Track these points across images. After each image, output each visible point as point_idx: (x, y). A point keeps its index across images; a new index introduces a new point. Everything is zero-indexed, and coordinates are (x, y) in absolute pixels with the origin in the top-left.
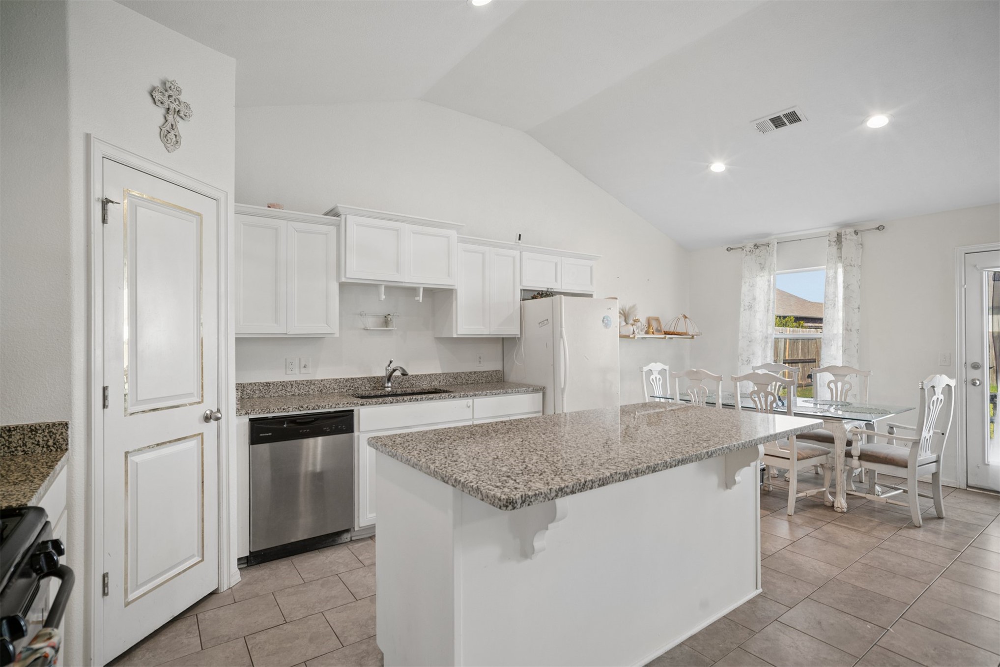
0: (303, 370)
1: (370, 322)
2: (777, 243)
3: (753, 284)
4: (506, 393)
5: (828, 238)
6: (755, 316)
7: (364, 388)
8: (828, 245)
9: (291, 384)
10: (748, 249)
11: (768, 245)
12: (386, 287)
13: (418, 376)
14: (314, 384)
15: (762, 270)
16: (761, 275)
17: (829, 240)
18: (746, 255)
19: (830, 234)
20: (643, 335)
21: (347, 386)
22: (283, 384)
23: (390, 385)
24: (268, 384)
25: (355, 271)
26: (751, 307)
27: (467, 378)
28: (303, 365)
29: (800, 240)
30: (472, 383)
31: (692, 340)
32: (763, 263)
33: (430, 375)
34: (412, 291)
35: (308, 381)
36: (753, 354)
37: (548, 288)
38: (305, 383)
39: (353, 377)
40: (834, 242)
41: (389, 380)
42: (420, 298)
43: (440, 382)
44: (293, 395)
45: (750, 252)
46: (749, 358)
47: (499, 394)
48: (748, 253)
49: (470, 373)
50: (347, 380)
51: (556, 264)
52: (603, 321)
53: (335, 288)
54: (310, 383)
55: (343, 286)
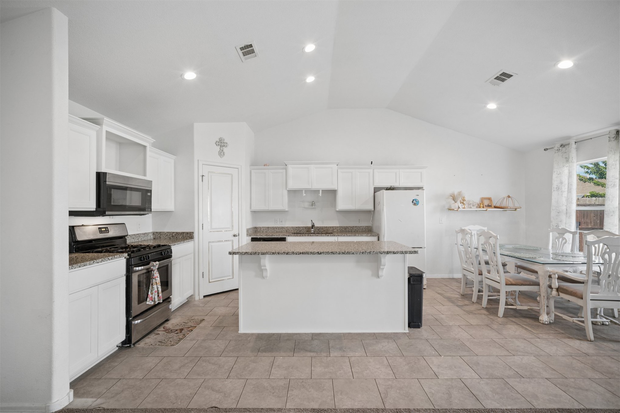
0: (281, 223)
1: (306, 205)
2: (575, 142)
3: (560, 173)
4: (355, 235)
5: (608, 136)
6: (562, 195)
7: (303, 231)
8: (608, 141)
9: (276, 228)
10: (556, 148)
11: (569, 144)
12: (305, 191)
13: (327, 227)
14: (284, 228)
15: (567, 162)
16: (567, 166)
17: (609, 137)
18: (555, 153)
19: (610, 132)
20: (475, 209)
21: (296, 230)
22: (273, 228)
23: (313, 230)
24: (268, 228)
25: (292, 185)
26: (558, 189)
27: (351, 229)
28: (281, 221)
29: (591, 139)
30: (354, 232)
31: (515, 211)
32: (568, 158)
33: (332, 227)
34: (317, 191)
35: (282, 227)
36: (560, 222)
37: (391, 186)
38: (281, 228)
39: (299, 226)
40: (613, 138)
41: (312, 228)
42: (320, 195)
43: (338, 230)
44: (277, 232)
45: (557, 150)
46: (558, 224)
47: (351, 236)
48: (556, 151)
49: (353, 227)
50: (297, 227)
51: (396, 173)
52: (413, 202)
53: (285, 193)
54: (283, 228)
55: (289, 191)
